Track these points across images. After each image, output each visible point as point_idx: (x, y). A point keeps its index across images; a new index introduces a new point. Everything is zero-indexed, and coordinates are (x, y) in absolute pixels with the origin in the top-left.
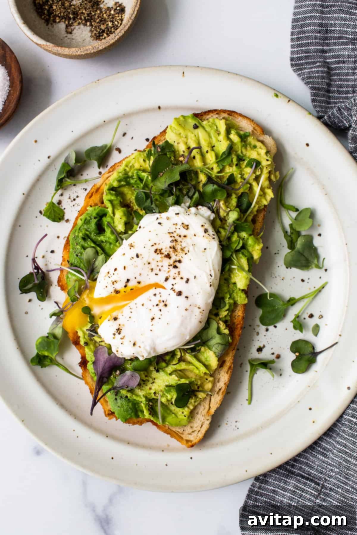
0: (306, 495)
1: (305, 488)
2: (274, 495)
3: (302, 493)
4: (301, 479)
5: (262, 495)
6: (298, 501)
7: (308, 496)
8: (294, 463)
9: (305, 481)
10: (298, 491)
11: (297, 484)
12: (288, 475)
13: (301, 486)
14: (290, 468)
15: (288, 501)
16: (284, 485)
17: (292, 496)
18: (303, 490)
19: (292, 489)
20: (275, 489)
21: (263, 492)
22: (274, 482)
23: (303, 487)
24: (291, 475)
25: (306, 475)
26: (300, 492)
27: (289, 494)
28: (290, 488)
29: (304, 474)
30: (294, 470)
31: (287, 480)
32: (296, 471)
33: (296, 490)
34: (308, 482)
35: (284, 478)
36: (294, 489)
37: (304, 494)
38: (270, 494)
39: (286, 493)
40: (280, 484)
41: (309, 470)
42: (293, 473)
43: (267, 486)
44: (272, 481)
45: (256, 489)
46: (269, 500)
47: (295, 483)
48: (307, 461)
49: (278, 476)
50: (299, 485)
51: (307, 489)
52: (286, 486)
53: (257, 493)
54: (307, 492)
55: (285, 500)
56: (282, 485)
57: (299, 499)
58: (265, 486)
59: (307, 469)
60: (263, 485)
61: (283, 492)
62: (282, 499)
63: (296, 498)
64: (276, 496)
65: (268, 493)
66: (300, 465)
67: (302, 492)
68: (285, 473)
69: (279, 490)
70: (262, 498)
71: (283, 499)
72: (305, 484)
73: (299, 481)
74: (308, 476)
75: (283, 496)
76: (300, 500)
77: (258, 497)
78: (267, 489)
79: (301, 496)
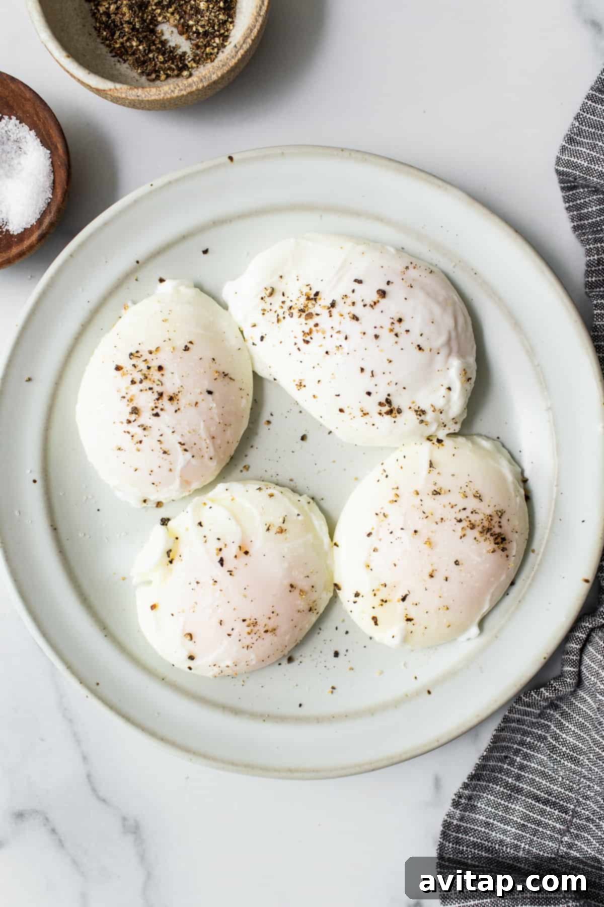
0: (545, 831)
1: (542, 819)
2: (487, 831)
3: (537, 828)
4: (533, 802)
5: (466, 832)
6: (532, 841)
7: (548, 832)
8: (519, 772)
9: (541, 806)
10: (529, 825)
11: (528, 812)
12: (510, 795)
13: (535, 816)
14: (514, 782)
15: (512, 841)
16: (504, 815)
17: (520, 832)
18: (539, 823)
19: (519, 820)
20: (488, 820)
21: (468, 825)
22: (487, 808)
23: (539, 817)
24: (516, 795)
25: (542, 794)
26: (533, 826)
27: (514, 830)
28: (515, 819)
29: (539, 792)
30: (521, 785)
31: (510, 805)
32: (525, 786)
33: (526, 823)
34: (548, 809)
35: (503, 802)
36: (522, 822)
37: (541, 829)
38: (480, 829)
39: (509, 828)
40: (497, 812)
41: (548, 784)
42: (519, 791)
43: (474, 815)
44: (483, 806)
45: (455, 822)
46: (479, 841)
47: (524, 811)
48: (543, 769)
49: (492, 798)
50: (531, 814)
51: (547, 821)
52: (508, 816)
53: (458, 828)
54: (546, 826)
55: (508, 839)
56: (500, 813)
57: (532, 837)
58: (471, 814)
59: (544, 782)
60: (467, 813)
61: (502, 826)
62: (502, 836)
63: (528, 835)
64: (490, 832)
65: (476, 827)
66: (531, 776)
67: (538, 826)
68: (505, 791)
69: (495, 822)
70: (467, 837)
71: (505, 838)
72: (542, 813)
73: (531, 808)
74: (546, 796)
75: (505, 832)
76: (535, 838)
77: (460, 835)
78: (474, 821)
79: (535, 833)
